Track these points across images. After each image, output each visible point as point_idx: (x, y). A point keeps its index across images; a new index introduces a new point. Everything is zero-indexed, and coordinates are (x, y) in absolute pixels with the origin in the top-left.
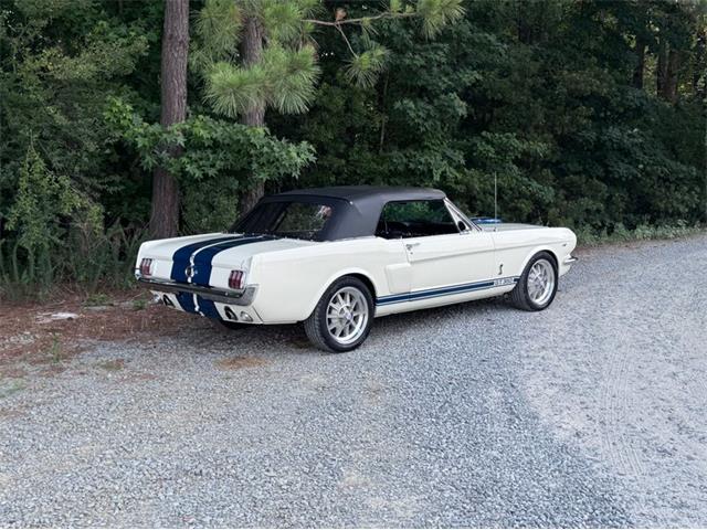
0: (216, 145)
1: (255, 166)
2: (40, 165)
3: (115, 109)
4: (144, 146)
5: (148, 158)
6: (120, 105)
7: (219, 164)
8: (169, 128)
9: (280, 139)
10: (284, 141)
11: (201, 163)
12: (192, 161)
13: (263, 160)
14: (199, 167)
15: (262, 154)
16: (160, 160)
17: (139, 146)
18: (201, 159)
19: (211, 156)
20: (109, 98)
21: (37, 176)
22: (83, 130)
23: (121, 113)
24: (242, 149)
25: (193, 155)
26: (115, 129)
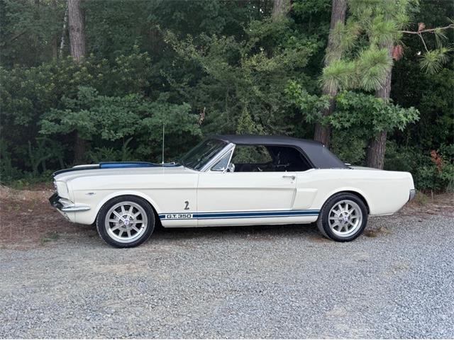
0: (351, 109)
1: (375, 122)
2: (249, 118)
3: (291, 87)
4: (305, 108)
5: (309, 115)
6: (294, 85)
7: (352, 120)
8: (321, 98)
9: (395, 105)
10: (397, 106)
11: (341, 119)
12: (335, 118)
13: (380, 118)
14: (339, 122)
15: (380, 115)
16: (316, 117)
17: (302, 108)
18: (342, 117)
19: (348, 116)
20: (289, 81)
21: (247, 124)
22: (273, 99)
23: (295, 89)
24: (368, 112)
25: (337, 114)
26: (290, 98)
